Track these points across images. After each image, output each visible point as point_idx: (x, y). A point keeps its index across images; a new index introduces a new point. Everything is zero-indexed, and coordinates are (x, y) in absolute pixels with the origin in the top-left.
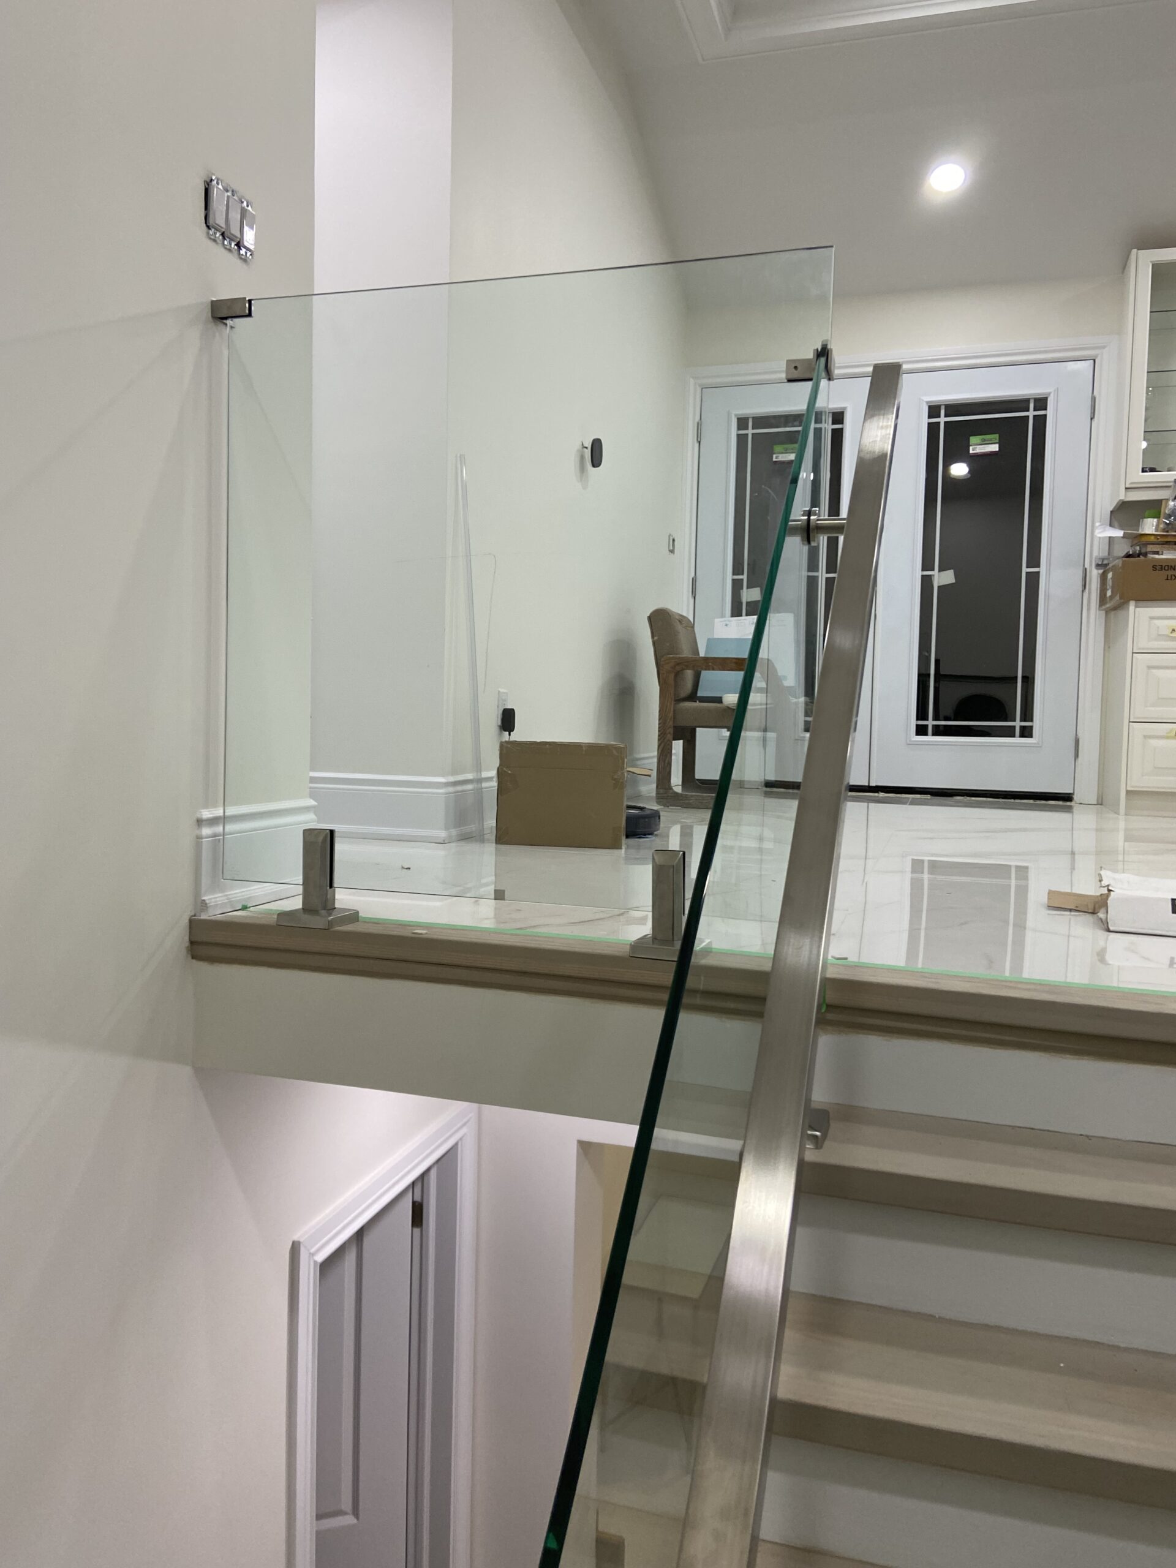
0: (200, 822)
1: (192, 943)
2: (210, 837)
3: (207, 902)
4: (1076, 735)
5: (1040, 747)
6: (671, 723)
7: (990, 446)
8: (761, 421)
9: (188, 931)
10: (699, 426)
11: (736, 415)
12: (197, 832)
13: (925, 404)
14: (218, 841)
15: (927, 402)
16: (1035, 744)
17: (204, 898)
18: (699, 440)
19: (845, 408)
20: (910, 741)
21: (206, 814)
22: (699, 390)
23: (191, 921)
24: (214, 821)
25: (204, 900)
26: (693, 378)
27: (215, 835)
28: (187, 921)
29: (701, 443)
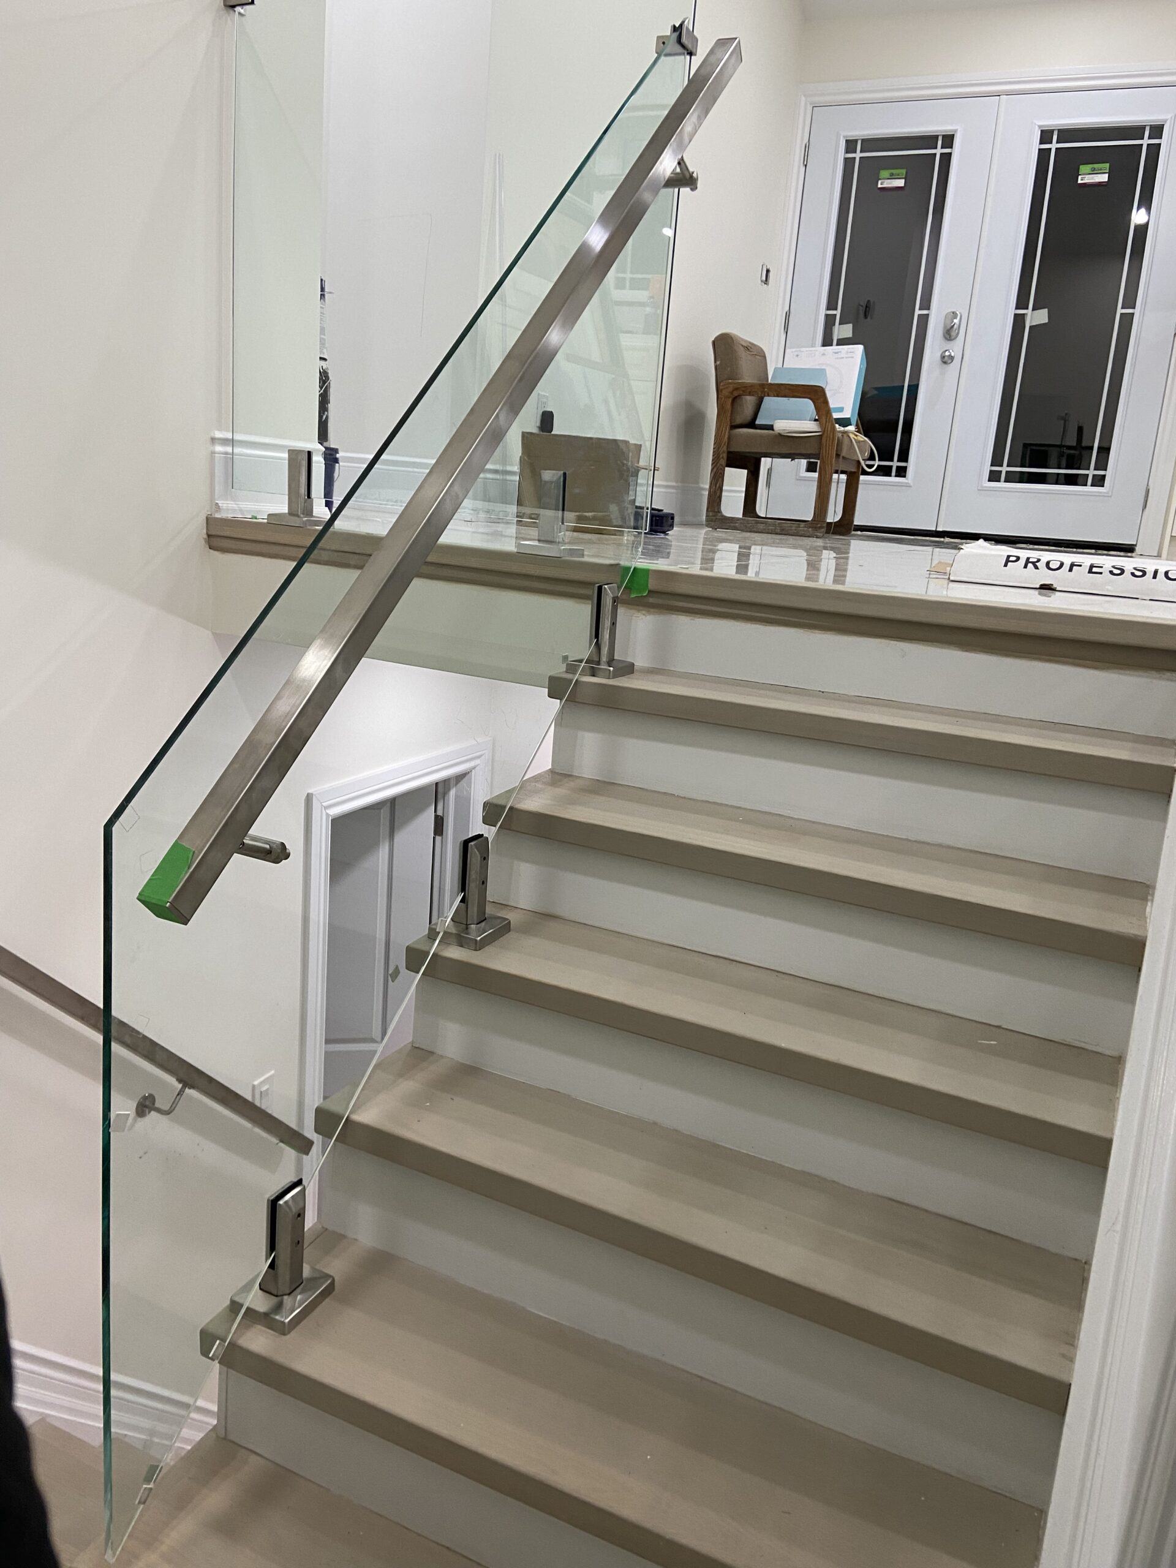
0: (213, 440)
1: (209, 536)
2: (223, 454)
3: (220, 505)
4: (1148, 485)
5: (1110, 496)
6: (725, 448)
7: (1099, 175)
8: (870, 144)
9: (205, 525)
10: (807, 147)
11: (844, 137)
12: (212, 448)
13: (1037, 127)
14: (230, 459)
15: (1040, 126)
16: (1104, 493)
17: (217, 502)
18: (805, 163)
19: (956, 131)
20: (982, 487)
21: (218, 435)
22: (810, 108)
23: (207, 519)
24: (224, 442)
25: (217, 503)
26: (805, 96)
27: (226, 453)
28: (205, 518)
29: (807, 167)
